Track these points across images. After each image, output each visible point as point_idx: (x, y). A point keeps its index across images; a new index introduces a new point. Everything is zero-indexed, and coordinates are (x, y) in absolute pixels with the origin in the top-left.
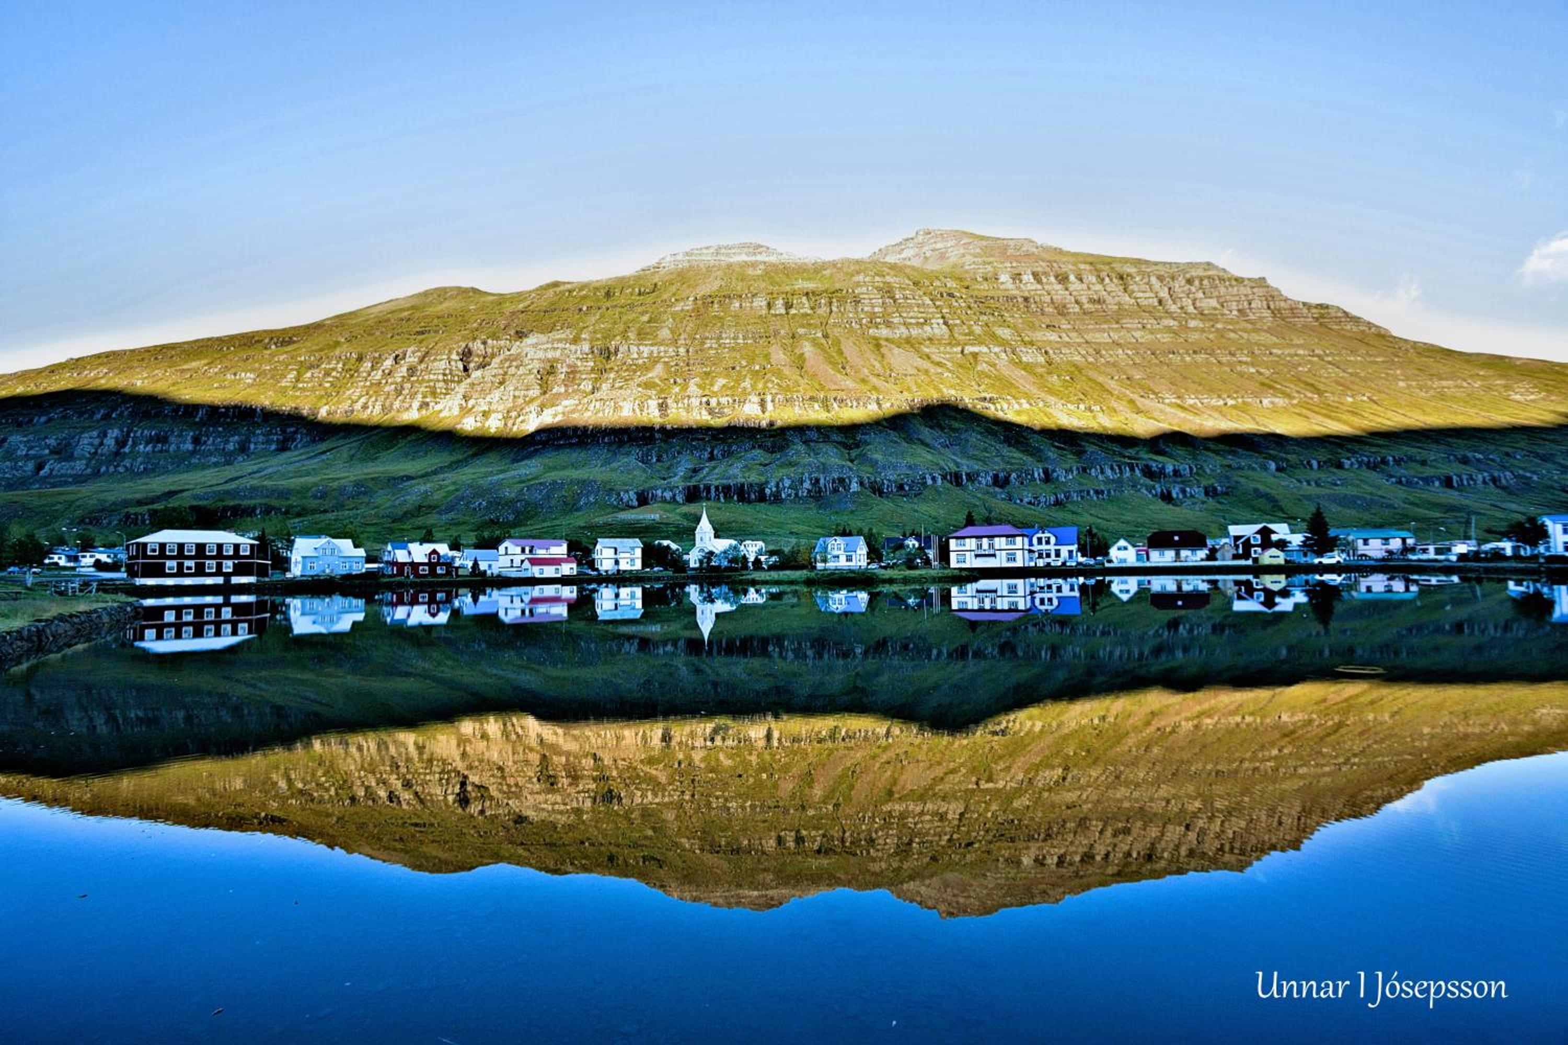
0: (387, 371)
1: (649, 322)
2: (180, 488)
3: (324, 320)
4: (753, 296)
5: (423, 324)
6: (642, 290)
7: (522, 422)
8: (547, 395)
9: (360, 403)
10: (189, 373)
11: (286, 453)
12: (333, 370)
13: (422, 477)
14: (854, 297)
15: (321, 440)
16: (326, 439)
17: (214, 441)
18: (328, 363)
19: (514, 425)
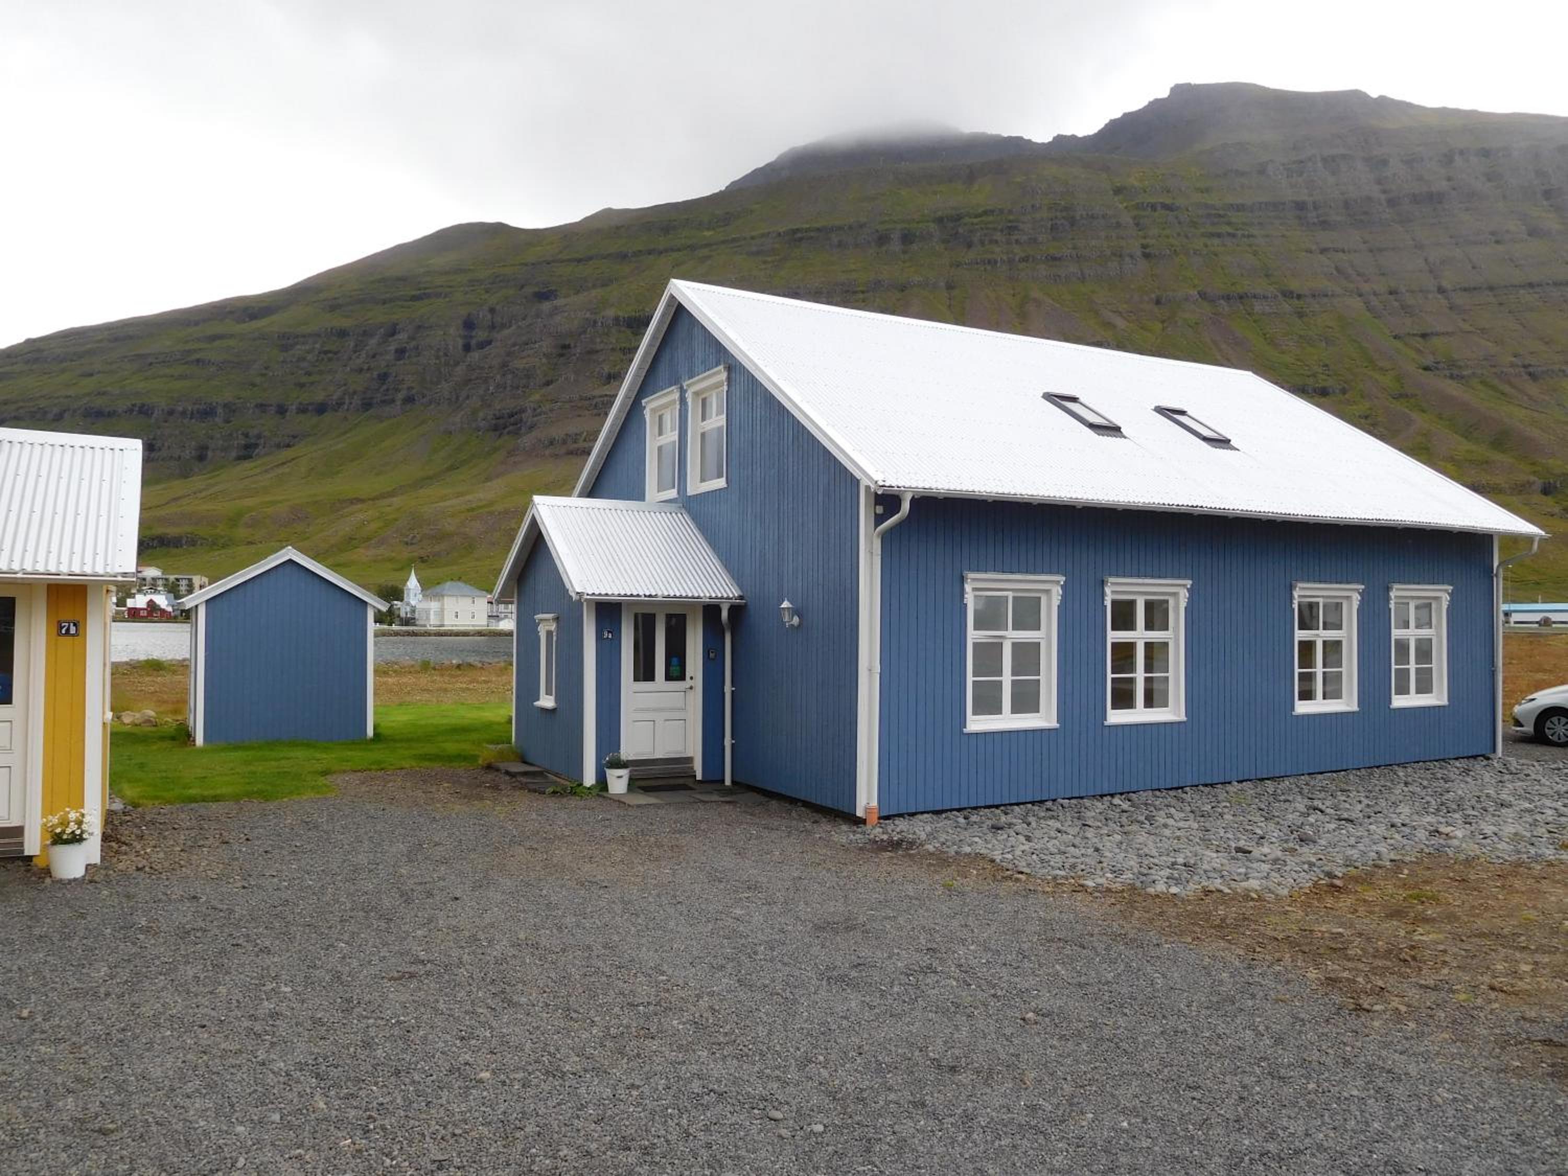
0: (372, 353)
5: (422, 285)
7: (513, 424)
8: (551, 387)
9: (335, 397)
10: (150, 360)
11: (247, 465)
12: (309, 352)
13: (373, 499)
14: (1010, 221)
15: (288, 446)
16: (293, 445)
17: (169, 447)
18: (303, 343)
19: (504, 428)
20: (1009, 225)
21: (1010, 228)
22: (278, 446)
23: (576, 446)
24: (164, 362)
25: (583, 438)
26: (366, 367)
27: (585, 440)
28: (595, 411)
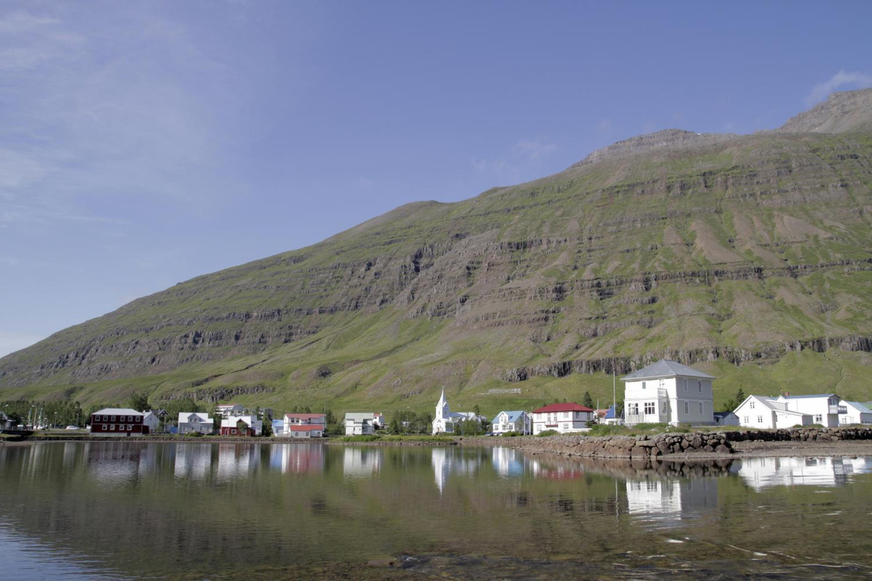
0: (362, 276)
1: (562, 215)
2: (219, 374)
3: (326, 240)
4: (654, 182)
5: (390, 236)
6: (561, 187)
7: (451, 311)
8: (472, 287)
9: (341, 303)
10: (240, 288)
11: (290, 345)
12: (327, 278)
13: (368, 361)
14: (750, 171)
15: (314, 333)
16: (317, 332)
17: (248, 337)
18: (323, 273)
19: (445, 314)
20: (751, 173)
21: (750, 176)
22: (309, 333)
23: (494, 320)
24: (248, 289)
25: (498, 315)
26: (358, 284)
27: (499, 317)
28: (504, 299)
